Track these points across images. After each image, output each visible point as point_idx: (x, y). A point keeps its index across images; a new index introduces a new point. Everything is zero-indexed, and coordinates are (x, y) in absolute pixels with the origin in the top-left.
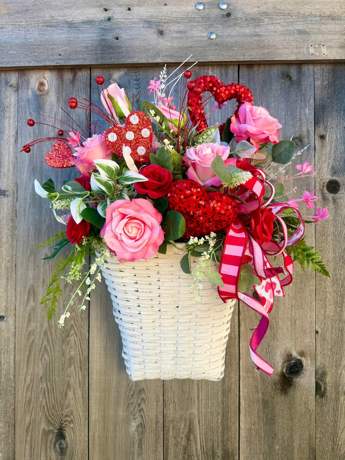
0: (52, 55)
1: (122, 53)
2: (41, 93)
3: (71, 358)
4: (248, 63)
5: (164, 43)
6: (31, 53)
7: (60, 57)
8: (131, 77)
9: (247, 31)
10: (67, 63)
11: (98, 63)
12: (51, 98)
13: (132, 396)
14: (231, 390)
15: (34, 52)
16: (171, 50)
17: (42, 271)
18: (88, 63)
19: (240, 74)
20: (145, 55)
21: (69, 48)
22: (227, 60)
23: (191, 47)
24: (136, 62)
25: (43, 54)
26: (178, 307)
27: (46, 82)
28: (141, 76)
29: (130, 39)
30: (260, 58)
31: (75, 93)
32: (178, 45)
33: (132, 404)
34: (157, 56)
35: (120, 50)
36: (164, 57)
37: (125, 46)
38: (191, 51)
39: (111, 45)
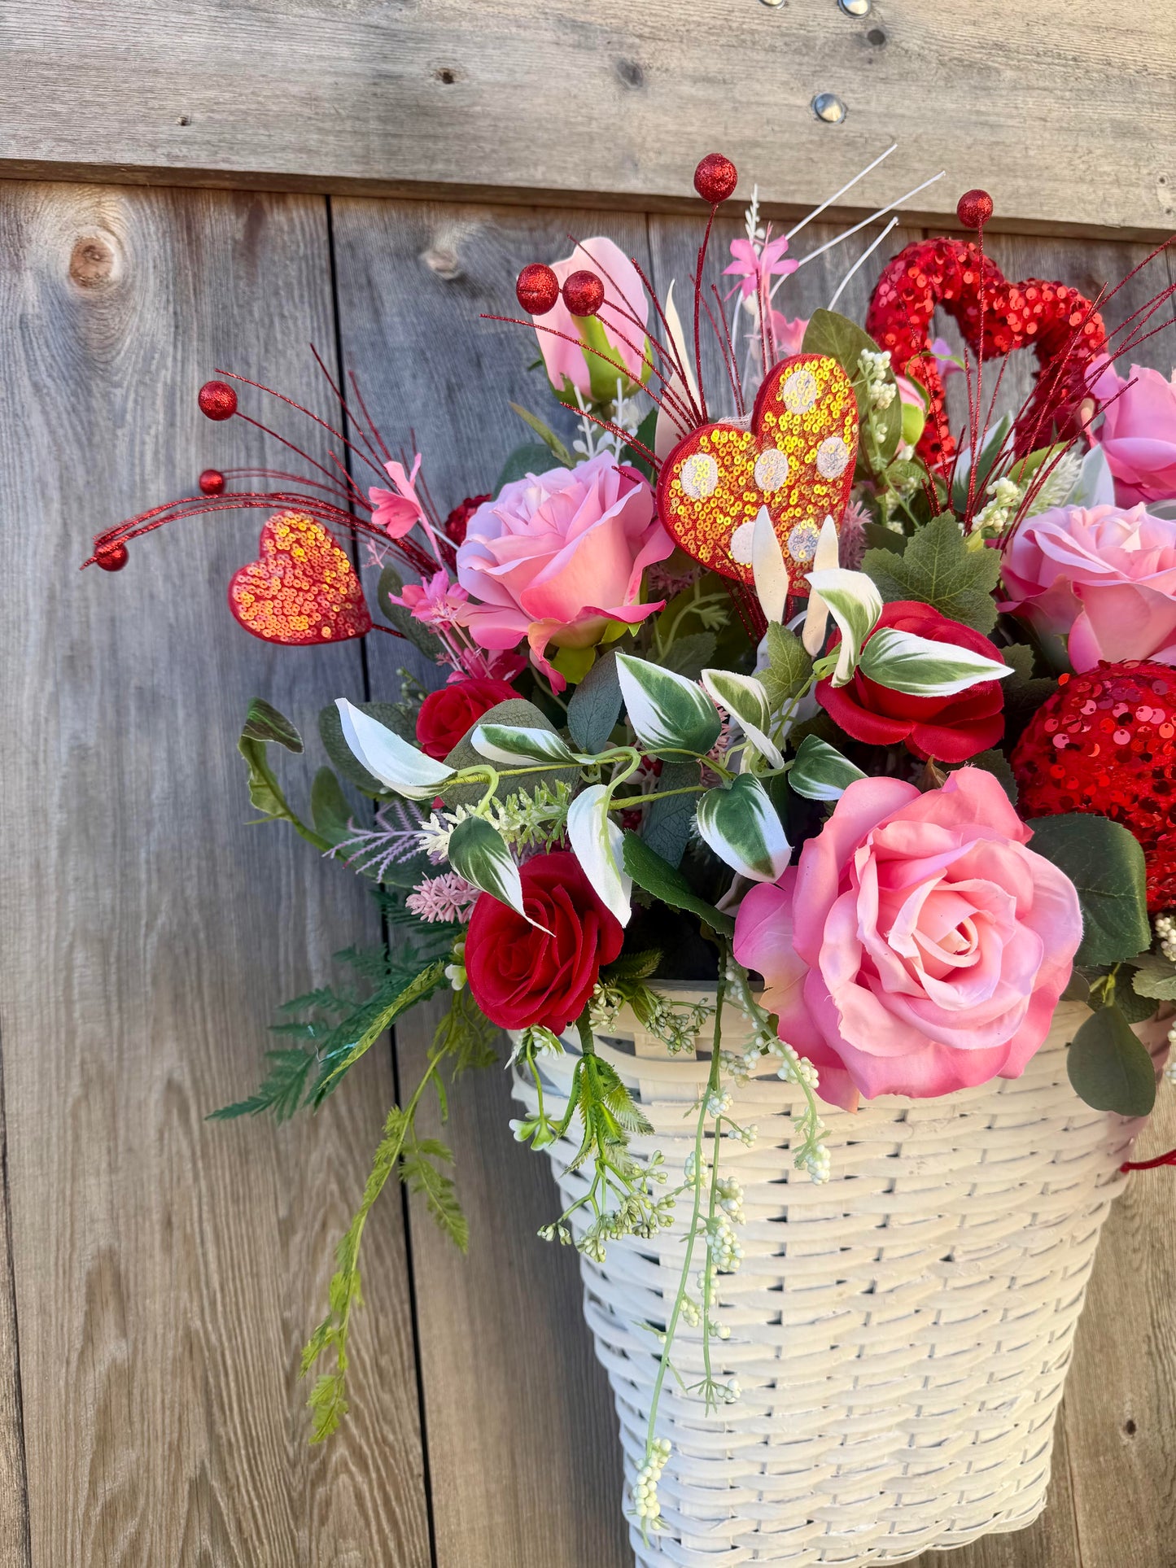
0: (144, 119)
1: (475, 139)
2: (89, 294)
6: (34, 99)
7: (186, 131)
8: (511, 247)
11: (375, 176)
12: (141, 319)
14: (1049, 1549)
15: (53, 98)
17: (155, 1171)
18: (324, 167)
20: (576, 158)
21: (227, 95)
23: (756, 144)
24: (542, 185)
25: (96, 109)
26: (948, 1259)
27: (111, 245)
29: (504, 86)
31: (260, 302)
32: (707, 131)
34: (629, 165)
35: (468, 128)
36: (655, 171)
39: (422, 103)
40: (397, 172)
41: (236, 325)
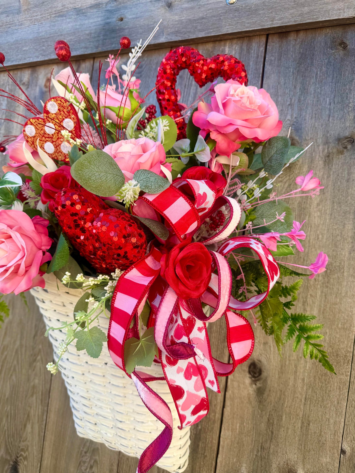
2: (47, 89)
3: (34, 387)
6: (40, 47)
13: (86, 453)
16: (179, 26)
19: (268, 47)
23: (203, 18)
25: (50, 47)
28: (144, 62)
29: (134, 18)
30: (295, 21)
32: (188, 18)
33: (84, 462)
38: (202, 23)
39: (114, 28)
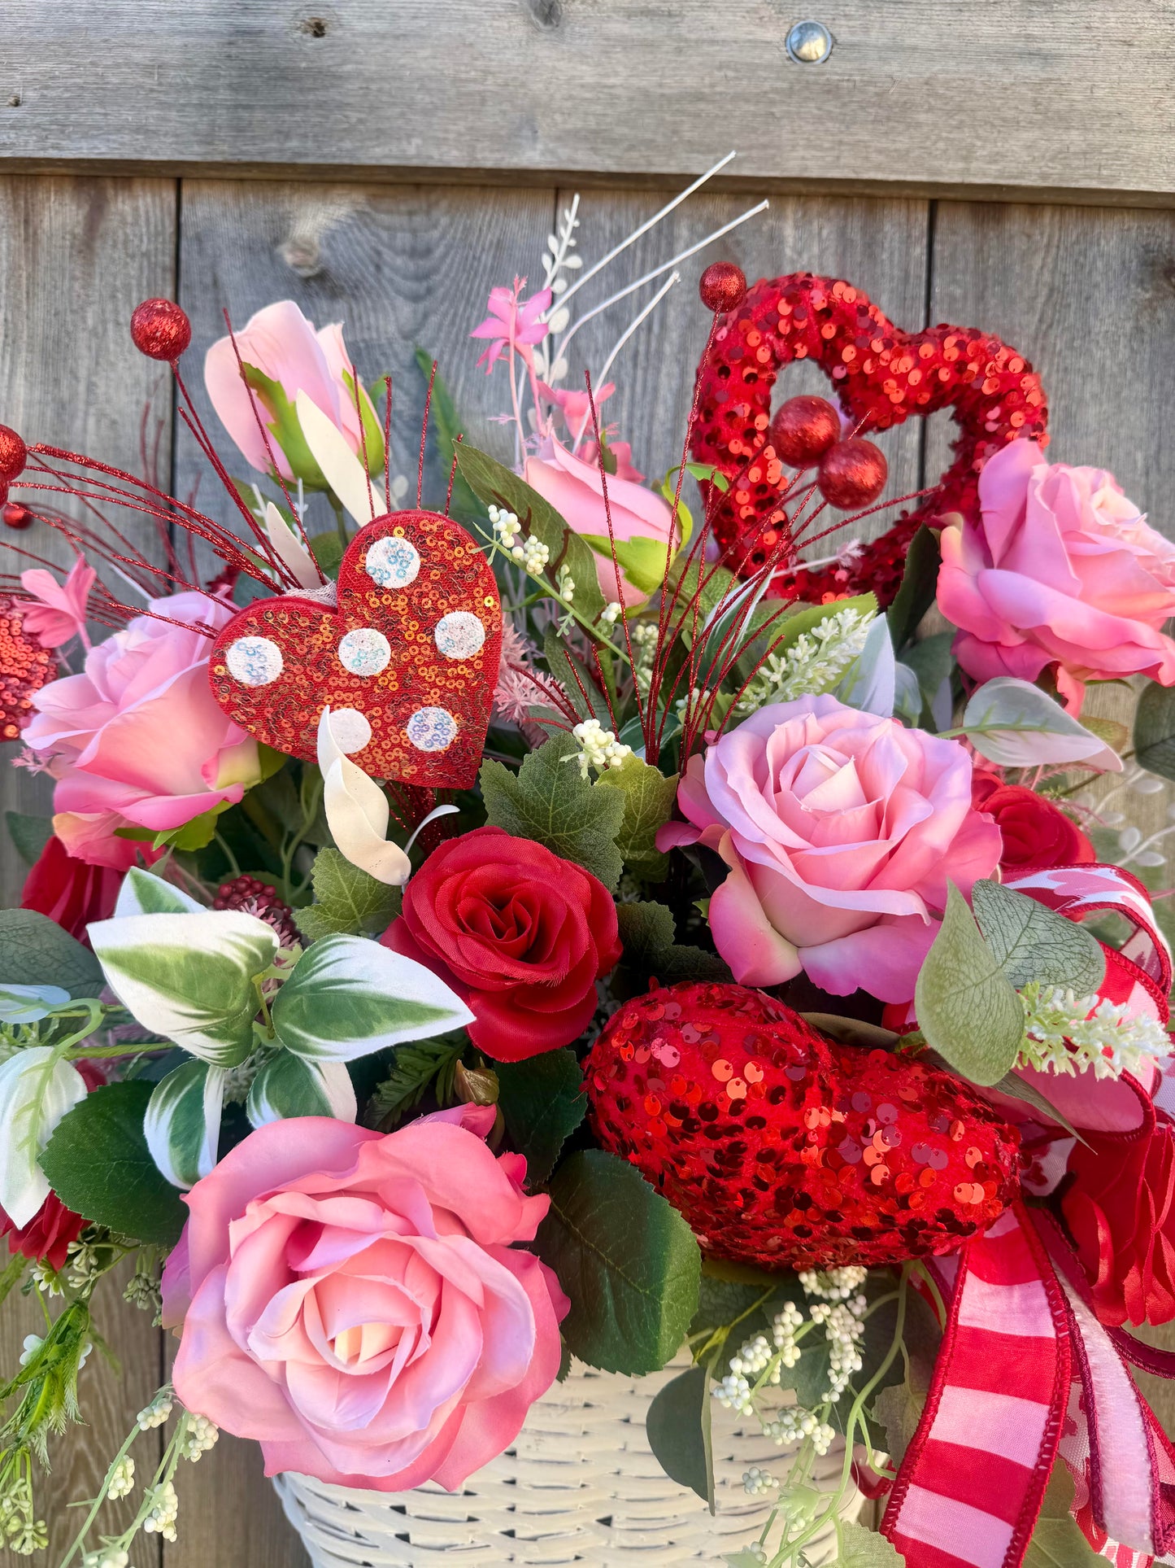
1: (341, 106)
4: (981, 197)
5: (561, 65)
7: (16, 113)
8: (384, 235)
9: (986, 29)
10: (56, 147)
11: (218, 158)
16: (598, 109)
18: (162, 151)
19: (937, 247)
20: (461, 126)
22: (879, 176)
23: (699, 97)
24: (415, 162)
28: (436, 234)
29: (383, 36)
30: (1044, 176)
31: (95, 307)
32: (635, 81)
34: (526, 132)
35: (333, 94)
36: (558, 139)
37: (360, 74)
38: (698, 116)
39: (283, 64)
40: (242, 153)
41: (68, 333)
